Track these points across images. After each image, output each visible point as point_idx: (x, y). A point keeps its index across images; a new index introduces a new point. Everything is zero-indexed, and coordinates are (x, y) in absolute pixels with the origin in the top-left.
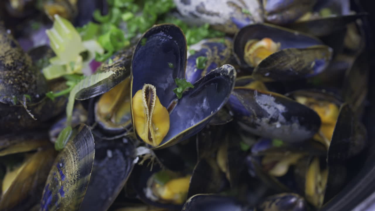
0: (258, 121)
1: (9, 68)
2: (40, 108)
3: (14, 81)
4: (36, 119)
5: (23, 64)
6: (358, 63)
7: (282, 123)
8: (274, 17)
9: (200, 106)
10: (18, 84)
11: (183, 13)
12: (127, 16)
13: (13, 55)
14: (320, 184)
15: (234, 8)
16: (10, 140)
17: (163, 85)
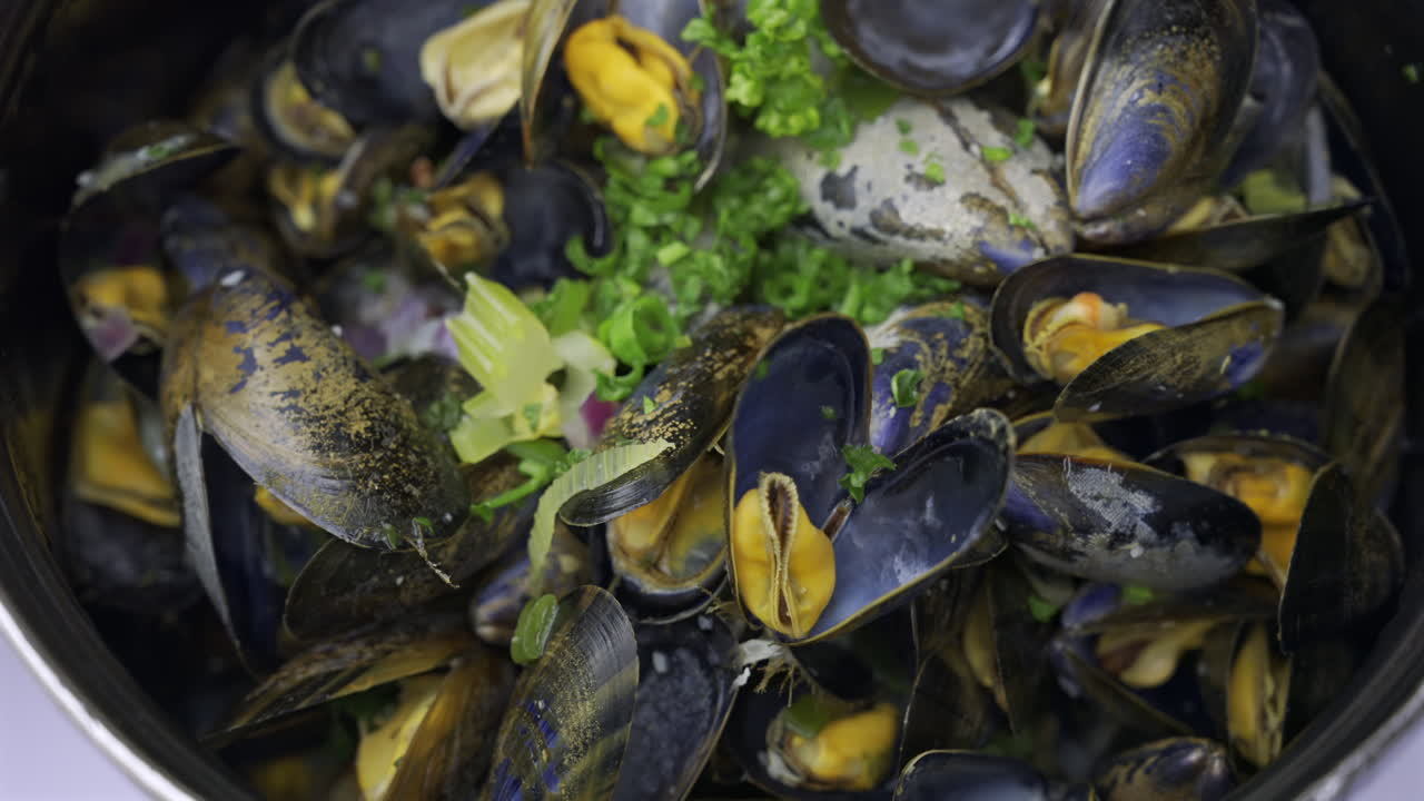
0: (1078, 542)
1: (363, 445)
2: (452, 550)
3: (382, 482)
4: (458, 586)
5: (398, 428)
6: (1367, 331)
7: (1146, 544)
8: (1103, 228)
9: (916, 519)
10: (393, 489)
11: (832, 228)
12: (670, 253)
13: (367, 403)
14: (1274, 701)
15: (984, 213)
16: (371, 644)
17: (808, 465)
